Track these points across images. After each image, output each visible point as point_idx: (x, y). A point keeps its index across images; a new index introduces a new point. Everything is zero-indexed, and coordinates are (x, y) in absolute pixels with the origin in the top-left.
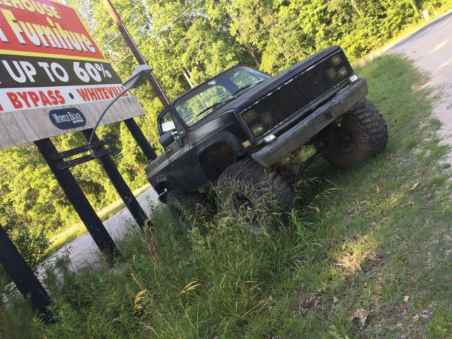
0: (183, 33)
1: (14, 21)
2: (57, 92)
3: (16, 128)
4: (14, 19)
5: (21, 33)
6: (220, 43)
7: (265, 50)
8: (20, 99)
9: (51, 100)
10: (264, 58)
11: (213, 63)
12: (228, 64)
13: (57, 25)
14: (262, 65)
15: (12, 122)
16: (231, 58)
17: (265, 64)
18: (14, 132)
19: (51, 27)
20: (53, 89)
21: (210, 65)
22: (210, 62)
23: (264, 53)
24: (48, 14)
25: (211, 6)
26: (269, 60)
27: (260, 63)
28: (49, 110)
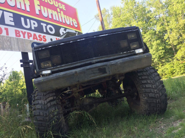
0: (144, 34)
1: (38, 5)
2: (44, 36)
3: (9, 44)
4: (39, 4)
5: (39, 10)
6: (159, 41)
7: (180, 49)
8: (21, 34)
9: (38, 38)
10: (178, 52)
11: (153, 49)
12: (159, 51)
13: (62, 12)
14: (176, 55)
15: (8, 41)
16: (161, 49)
17: (178, 55)
18: (6, 44)
19: (57, 12)
20: (42, 35)
21: (151, 50)
22: (152, 48)
23: (179, 50)
24: (59, 7)
25: (159, 26)
26: (181, 54)
27: (176, 54)
28: (33, 42)
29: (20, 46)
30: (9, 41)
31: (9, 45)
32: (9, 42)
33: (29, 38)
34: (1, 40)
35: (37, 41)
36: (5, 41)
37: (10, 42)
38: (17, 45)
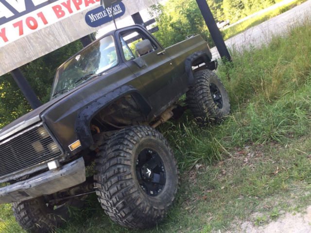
8: (63, 8)
28: (87, 12)
29: (69, 33)
30: (50, 34)
31: (54, 40)
32: (50, 36)
33: (78, 8)
34: (40, 39)
35: (94, 4)
36: (45, 36)
37: (53, 35)
38: (64, 34)
